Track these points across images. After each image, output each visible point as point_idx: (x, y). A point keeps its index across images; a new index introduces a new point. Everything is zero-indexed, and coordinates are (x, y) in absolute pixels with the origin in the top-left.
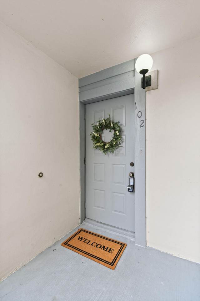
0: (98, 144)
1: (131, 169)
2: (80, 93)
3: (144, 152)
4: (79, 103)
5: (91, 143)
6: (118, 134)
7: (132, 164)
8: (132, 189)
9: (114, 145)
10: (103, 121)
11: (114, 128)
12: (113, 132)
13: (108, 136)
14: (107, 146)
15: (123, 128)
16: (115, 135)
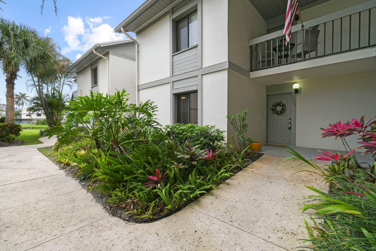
0: (274, 112)
1: (290, 121)
2: (266, 91)
3: (295, 115)
4: (266, 96)
5: (271, 112)
6: (284, 108)
7: (290, 119)
8: (290, 128)
9: (282, 112)
10: (277, 103)
11: (282, 106)
12: (282, 107)
13: (279, 109)
14: (279, 112)
15: (286, 106)
16: (283, 108)
